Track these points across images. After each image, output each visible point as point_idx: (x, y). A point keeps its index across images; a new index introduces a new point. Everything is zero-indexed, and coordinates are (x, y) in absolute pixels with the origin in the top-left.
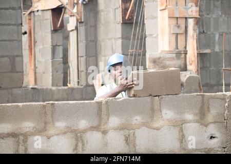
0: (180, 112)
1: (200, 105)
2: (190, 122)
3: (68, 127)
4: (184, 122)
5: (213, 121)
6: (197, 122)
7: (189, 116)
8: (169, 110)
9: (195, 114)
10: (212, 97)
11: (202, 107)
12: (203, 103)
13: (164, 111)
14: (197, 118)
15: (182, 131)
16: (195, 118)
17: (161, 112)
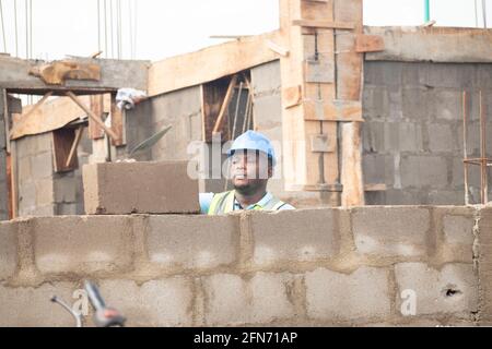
0: (390, 241)
1: (426, 227)
2: (407, 260)
3: (176, 264)
4: (398, 259)
5: (451, 259)
6: (421, 260)
7: (406, 249)
8: (369, 234)
9: (418, 246)
10: (447, 213)
11: (430, 232)
12: (432, 223)
13: (359, 238)
14: (422, 252)
15: (394, 278)
16: (419, 253)
17: (353, 238)
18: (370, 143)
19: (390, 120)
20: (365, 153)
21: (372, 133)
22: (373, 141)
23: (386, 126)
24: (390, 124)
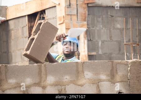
0: (97, 74)
1: (110, 69)
2: (104, 81)
3: (17, 83)
4: (100, 81)
5: (120, 80)
6: (109, 81)
7: (103, 77)
8: (89, 71)
9: (108, 75)
10: (118, 63)
11: (112, 70)
12: (113, 67)
13: (86, 73)
14: (109, 78)
15: (99, 88)
16: (107, 78)
17: (83, 73)
18: (90, 37)
19: (98, 29)
20: (88, 41)
21: (91, 34)
22: (91, 36)
23: (96, 31)
24: (97, 30)
